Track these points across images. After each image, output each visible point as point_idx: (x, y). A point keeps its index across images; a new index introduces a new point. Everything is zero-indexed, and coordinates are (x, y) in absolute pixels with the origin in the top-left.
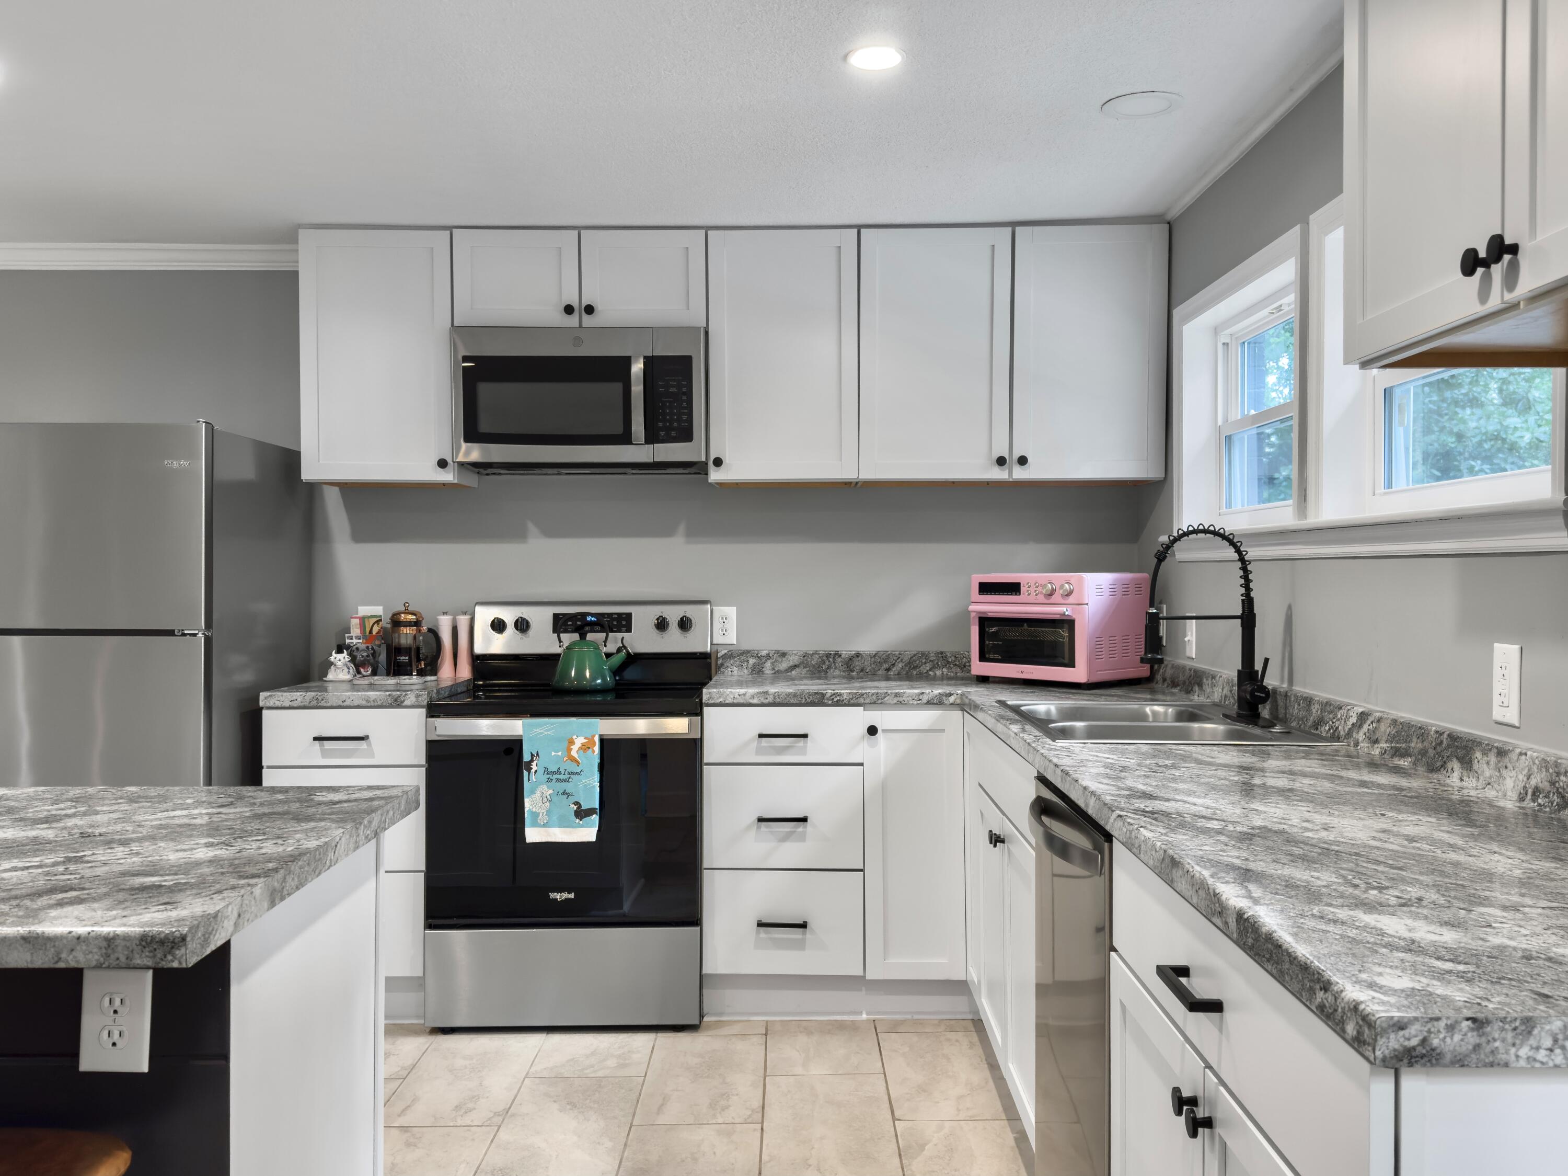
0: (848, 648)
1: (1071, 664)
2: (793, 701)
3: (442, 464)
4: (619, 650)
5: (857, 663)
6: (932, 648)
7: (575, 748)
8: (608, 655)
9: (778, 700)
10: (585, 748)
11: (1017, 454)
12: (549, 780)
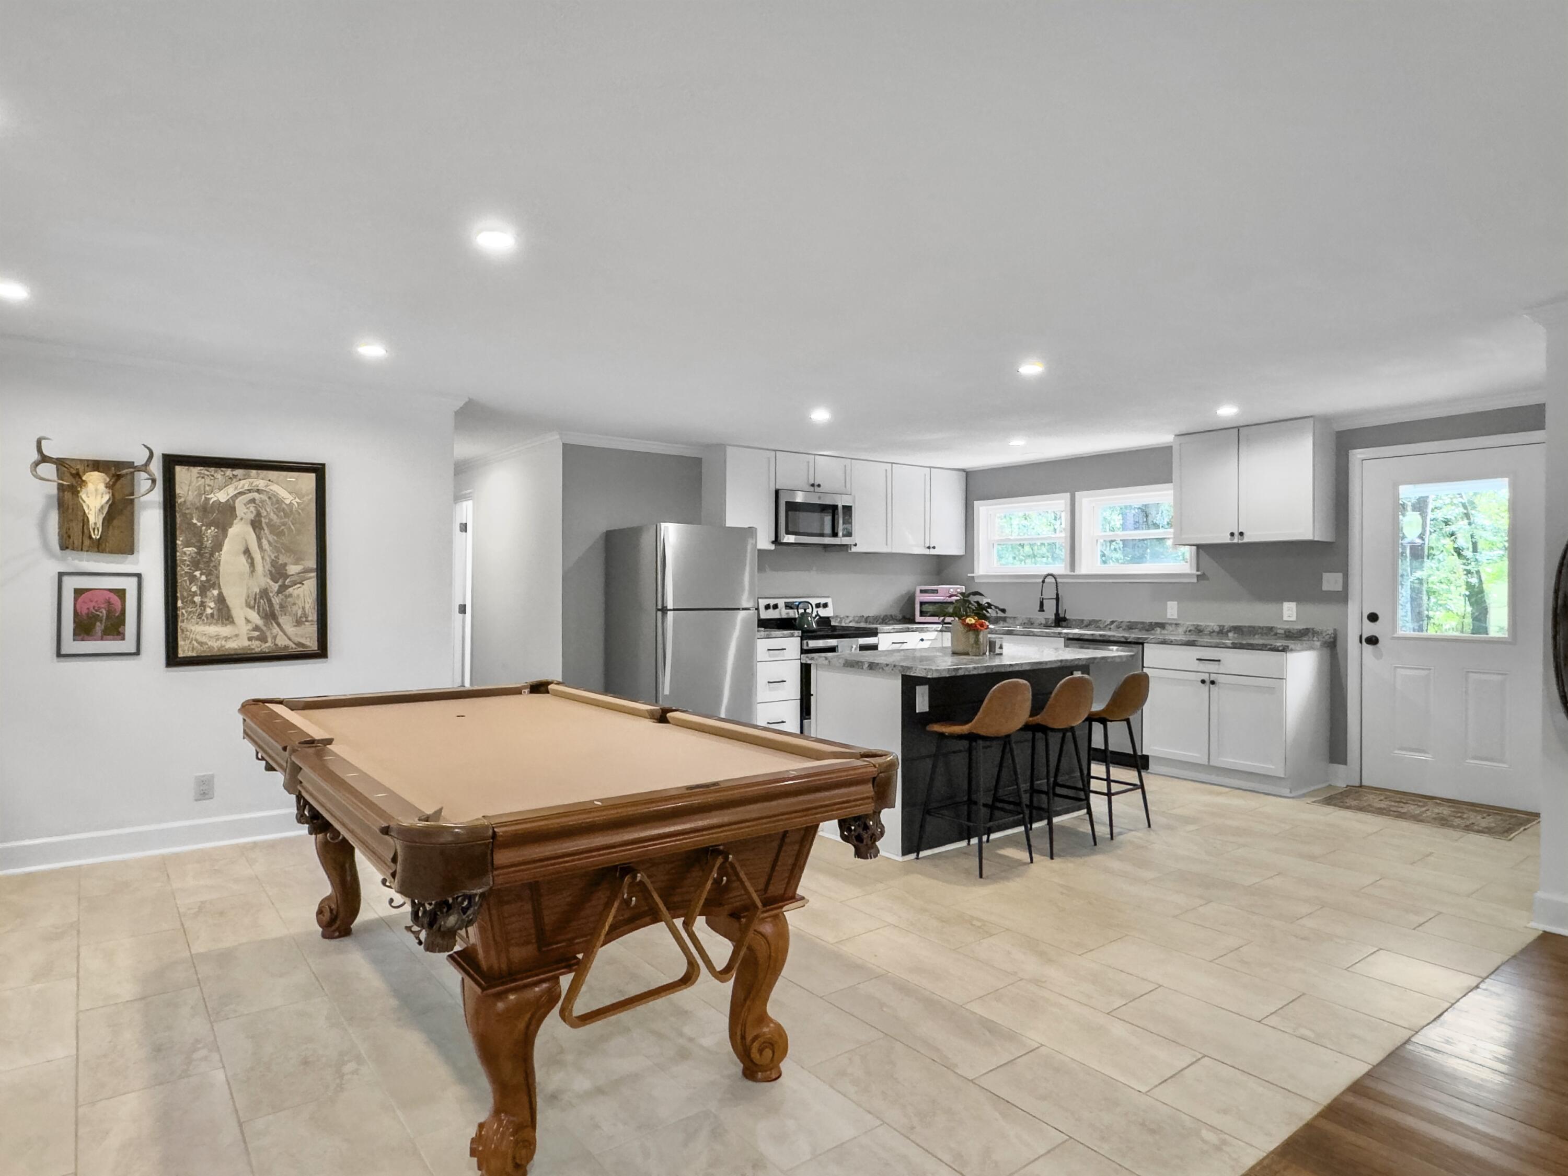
3: (772, 543)
7: (853, 649)
10: (856, 649)
11: (932, 546)
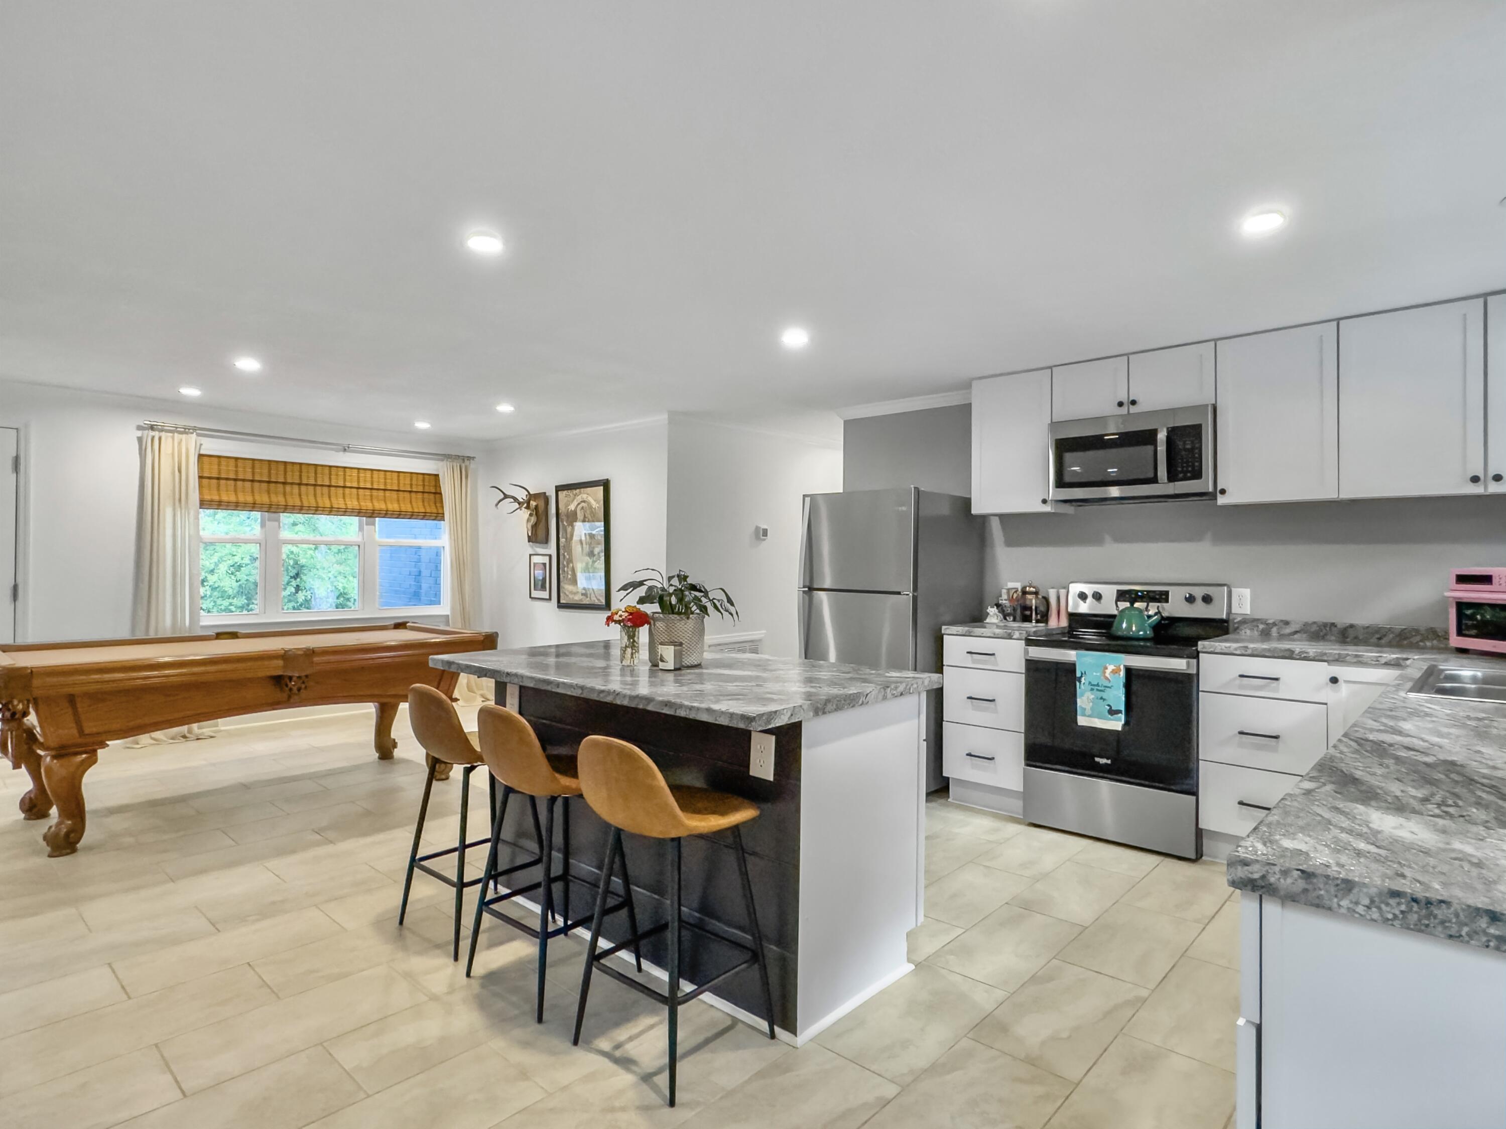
0: (1343, 620)
2: (1267, 654)
3: (1044, 501)
4: (1156, 614)
5: (1351, 632)
7: (1108, 672)
8: (1149, 617)
9: (1255, 653)
10: (1114, 672)
11: (1491, 473)
12: (1092, 690)
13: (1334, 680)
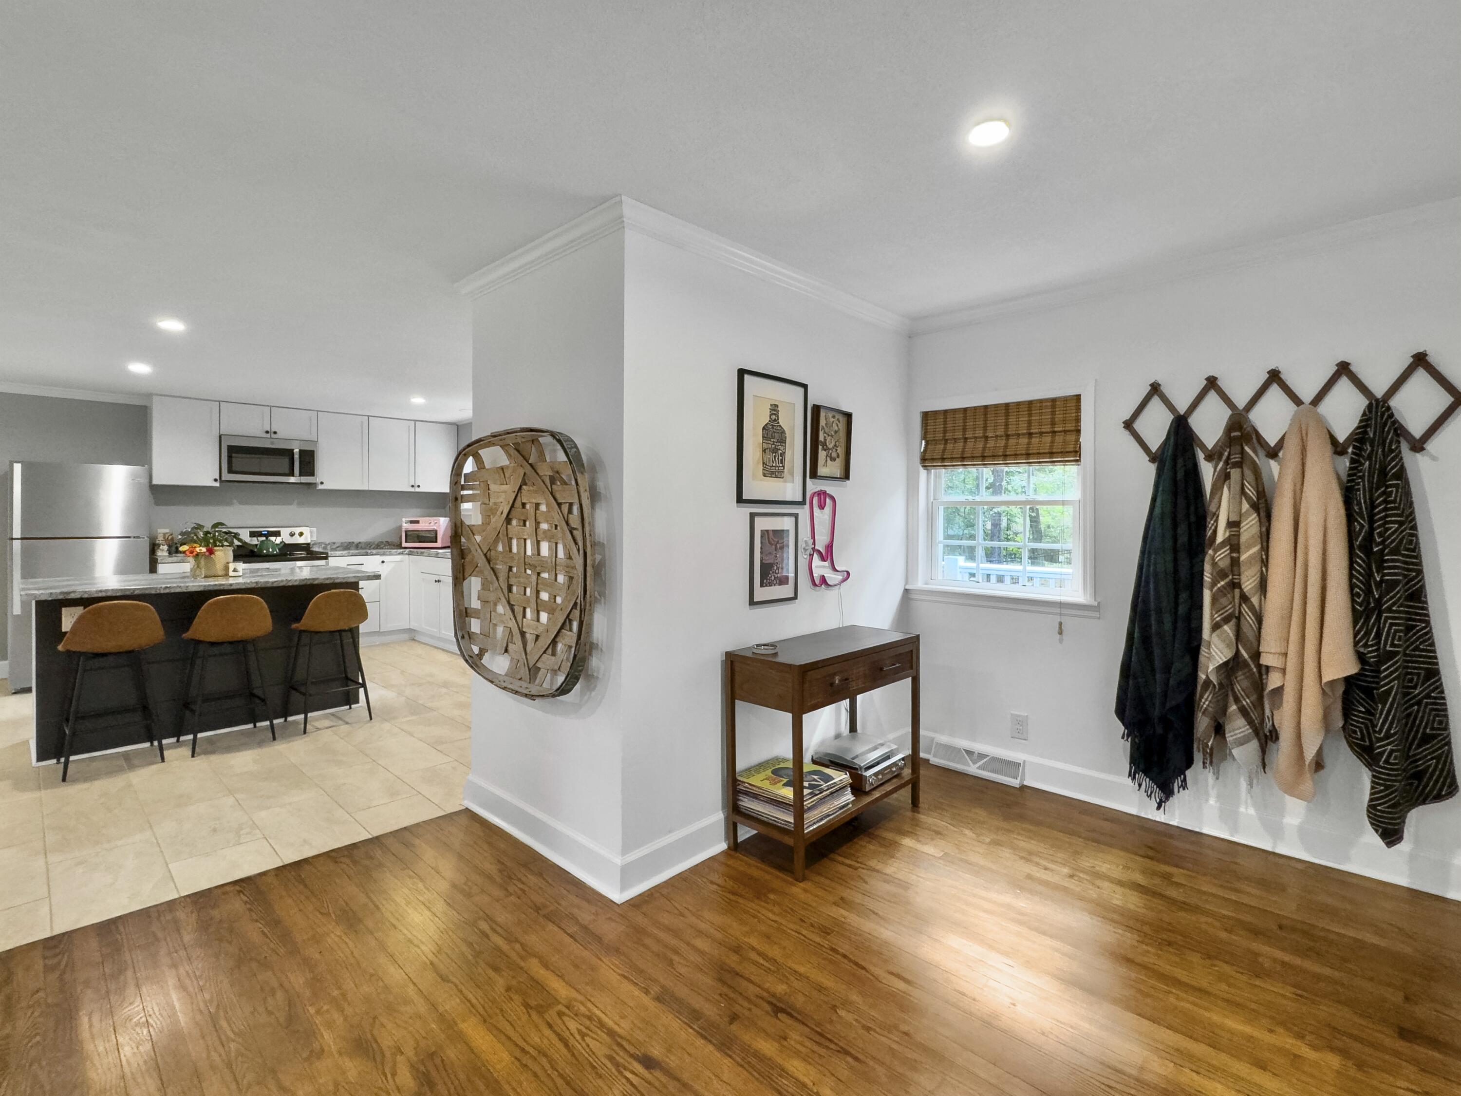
0: (356, 541)
1: (436, 542)
2: (358, 555)
3: (216, 480)
4: (281, 543)
5: (360, 545)
6: (384, 540)
8: (276, 544)
9: (353, 554)
11: (417, 484)
13: (383, 562)
